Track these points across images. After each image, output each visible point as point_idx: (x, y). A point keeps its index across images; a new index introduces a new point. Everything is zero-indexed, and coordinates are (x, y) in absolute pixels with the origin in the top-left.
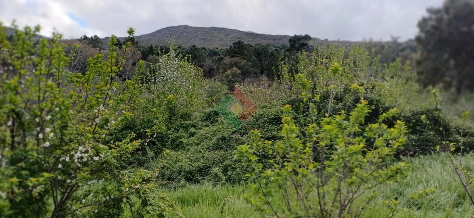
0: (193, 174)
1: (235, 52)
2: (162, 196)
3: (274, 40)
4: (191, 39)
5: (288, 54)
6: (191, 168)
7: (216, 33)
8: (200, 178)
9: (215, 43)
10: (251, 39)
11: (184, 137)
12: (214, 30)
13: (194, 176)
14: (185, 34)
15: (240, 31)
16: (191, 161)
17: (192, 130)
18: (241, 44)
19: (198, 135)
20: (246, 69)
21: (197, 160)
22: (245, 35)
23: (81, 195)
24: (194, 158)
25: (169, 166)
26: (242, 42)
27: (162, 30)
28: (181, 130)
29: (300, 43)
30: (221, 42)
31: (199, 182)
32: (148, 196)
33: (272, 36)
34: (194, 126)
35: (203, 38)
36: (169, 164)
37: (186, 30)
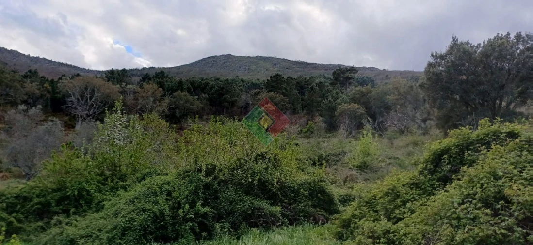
1: (272, 86)
3: (326, 70)
4: (234, 69)
5: (331, 89)
7: (262, 62)
9: (260, 73)
10: (301, 69)
12: (260, 59)
14: (228, 64)
15: (288, 60)
18: (279, 78)
20: (282, 105)
22: (294, 65)
26: (280, 76)
27: (204, 59)
29: (344, 77)
30: (266, 72)
33: (324, 65)
35: (247, 68)
37: (229, 60)
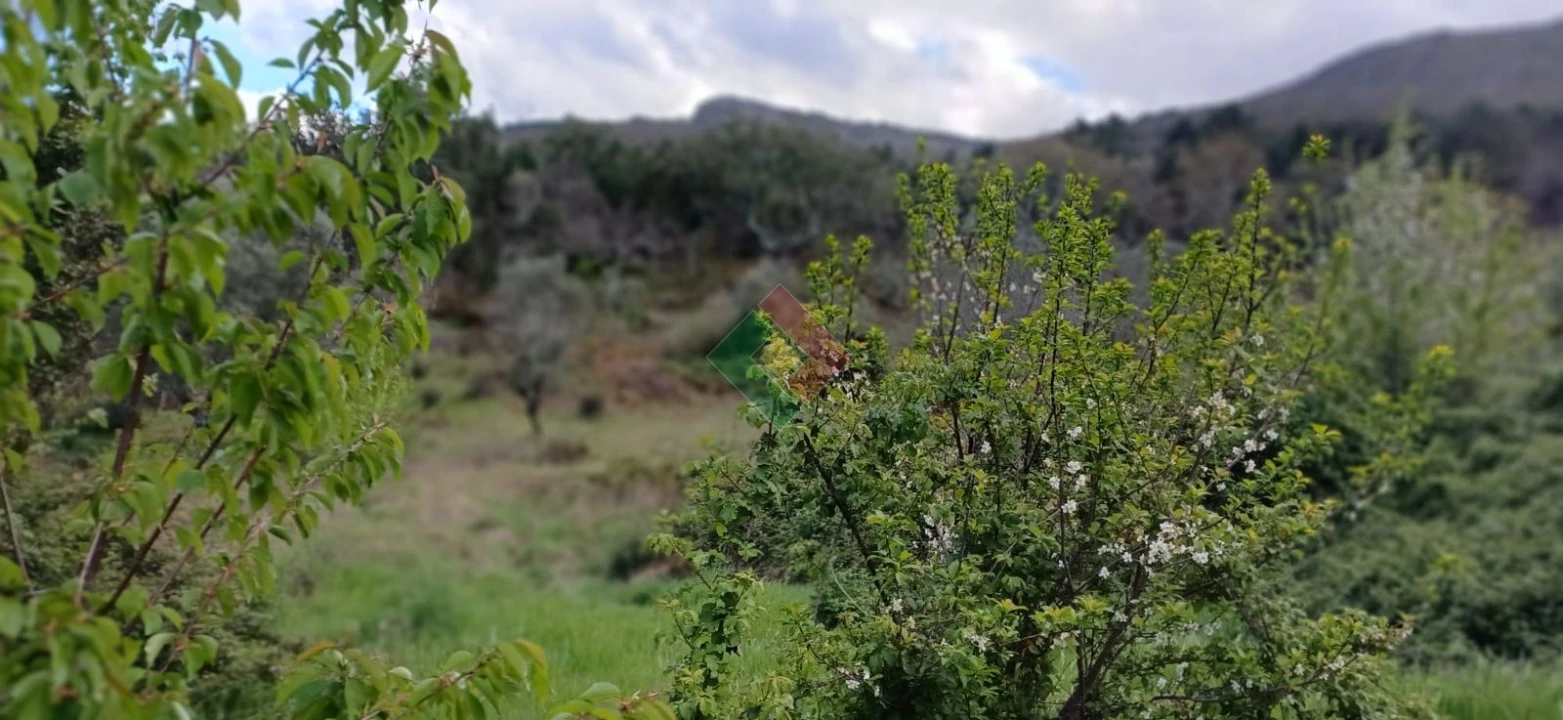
0: (1499, 618)
2: (1411, 704)
6: (1490, 595)
8: (1530, 638)
11: (1450, 470)
13: (1504, 626)
16: (1489, 566)
17: (1485, 444)
19: (1515, 467)
21: (1515, 566)
23: (1145, 660)
24: (1503, 559)
25: (1394, 576)
28: (1438, 441)
31: (1529, 654)
32: (1362, 698)
34: (1492, 428)
36: (1395, 568)
